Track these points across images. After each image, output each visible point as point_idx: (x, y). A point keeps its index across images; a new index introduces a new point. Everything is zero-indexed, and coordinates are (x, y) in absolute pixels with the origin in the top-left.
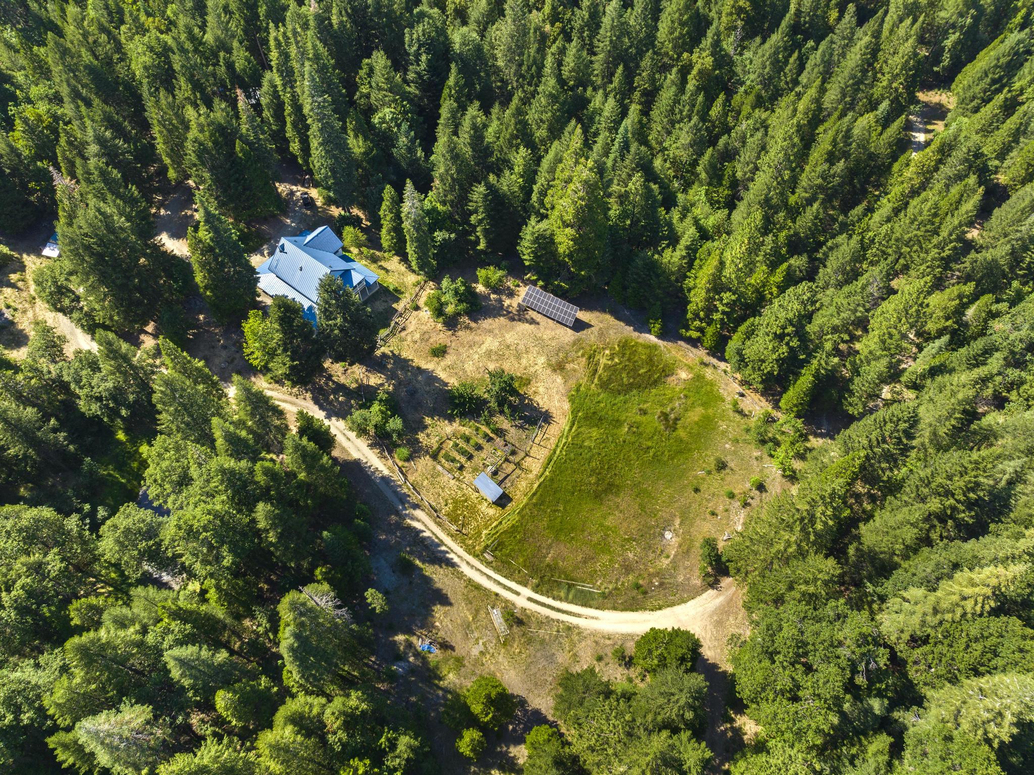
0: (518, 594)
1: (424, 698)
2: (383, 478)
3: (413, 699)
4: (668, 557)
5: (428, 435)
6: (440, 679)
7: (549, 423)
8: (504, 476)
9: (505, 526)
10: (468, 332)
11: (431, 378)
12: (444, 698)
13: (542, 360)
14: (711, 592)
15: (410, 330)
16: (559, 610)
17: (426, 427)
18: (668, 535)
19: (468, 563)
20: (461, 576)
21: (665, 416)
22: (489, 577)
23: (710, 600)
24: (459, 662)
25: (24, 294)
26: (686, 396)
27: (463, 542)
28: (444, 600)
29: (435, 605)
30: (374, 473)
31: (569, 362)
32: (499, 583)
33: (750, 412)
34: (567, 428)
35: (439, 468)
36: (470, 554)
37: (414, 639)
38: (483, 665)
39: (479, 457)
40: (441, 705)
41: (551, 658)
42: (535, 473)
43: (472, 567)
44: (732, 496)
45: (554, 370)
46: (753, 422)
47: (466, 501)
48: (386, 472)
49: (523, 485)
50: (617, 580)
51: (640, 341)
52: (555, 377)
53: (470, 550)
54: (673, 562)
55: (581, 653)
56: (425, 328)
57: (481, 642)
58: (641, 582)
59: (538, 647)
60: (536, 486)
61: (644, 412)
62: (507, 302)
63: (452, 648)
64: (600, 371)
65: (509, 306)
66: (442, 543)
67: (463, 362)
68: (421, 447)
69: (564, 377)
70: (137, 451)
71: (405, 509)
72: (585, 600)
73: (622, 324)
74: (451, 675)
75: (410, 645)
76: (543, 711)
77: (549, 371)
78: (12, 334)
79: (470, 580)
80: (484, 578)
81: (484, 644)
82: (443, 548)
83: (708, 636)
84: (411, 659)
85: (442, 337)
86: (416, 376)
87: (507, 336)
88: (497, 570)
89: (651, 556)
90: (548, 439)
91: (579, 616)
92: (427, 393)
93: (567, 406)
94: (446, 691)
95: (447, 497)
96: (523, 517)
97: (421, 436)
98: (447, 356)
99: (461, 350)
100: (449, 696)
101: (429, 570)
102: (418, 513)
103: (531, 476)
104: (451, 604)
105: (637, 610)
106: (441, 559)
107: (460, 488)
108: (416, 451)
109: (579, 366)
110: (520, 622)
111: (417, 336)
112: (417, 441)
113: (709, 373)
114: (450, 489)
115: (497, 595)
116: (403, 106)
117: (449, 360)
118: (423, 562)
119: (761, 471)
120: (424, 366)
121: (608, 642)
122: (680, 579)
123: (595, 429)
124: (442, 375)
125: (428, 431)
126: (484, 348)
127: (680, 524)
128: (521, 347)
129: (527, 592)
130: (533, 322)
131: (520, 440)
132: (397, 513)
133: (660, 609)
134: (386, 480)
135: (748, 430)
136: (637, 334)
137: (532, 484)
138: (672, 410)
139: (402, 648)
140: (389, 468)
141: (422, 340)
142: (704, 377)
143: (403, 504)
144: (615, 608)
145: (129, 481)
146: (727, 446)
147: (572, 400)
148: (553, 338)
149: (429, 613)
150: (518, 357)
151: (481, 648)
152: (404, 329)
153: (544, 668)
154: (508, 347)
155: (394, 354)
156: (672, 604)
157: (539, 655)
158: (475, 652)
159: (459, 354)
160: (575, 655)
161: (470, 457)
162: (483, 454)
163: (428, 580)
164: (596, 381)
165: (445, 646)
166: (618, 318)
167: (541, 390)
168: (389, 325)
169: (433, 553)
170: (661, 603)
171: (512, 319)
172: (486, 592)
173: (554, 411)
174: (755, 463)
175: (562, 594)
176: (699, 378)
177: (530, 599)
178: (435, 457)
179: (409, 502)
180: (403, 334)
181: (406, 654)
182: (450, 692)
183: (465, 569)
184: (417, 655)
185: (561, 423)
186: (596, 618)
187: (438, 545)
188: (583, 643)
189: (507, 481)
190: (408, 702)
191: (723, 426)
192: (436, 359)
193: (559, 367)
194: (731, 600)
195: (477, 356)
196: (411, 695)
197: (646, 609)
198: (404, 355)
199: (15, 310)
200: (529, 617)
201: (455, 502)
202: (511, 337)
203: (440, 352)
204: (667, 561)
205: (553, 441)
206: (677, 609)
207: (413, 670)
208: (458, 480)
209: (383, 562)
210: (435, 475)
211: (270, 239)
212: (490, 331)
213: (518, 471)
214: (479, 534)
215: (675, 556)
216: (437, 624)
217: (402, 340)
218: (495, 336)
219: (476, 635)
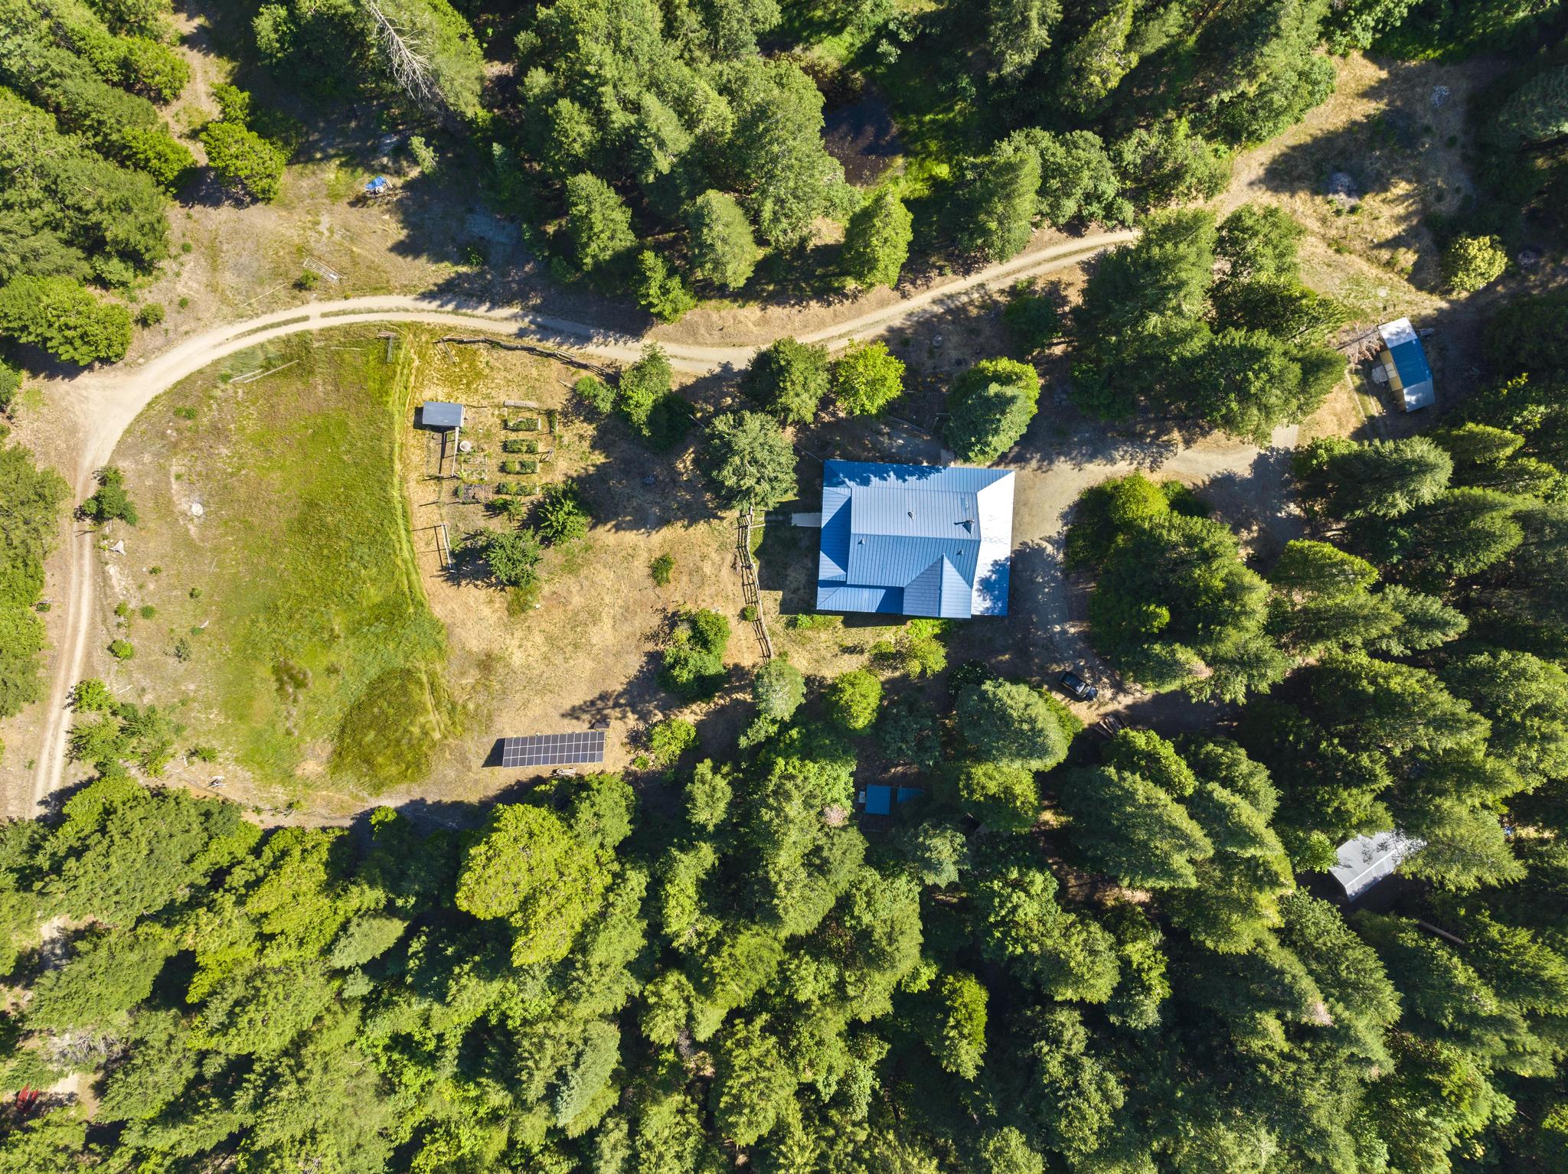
0: (324, 315)
1: (343, 132)
2: (588, 339)
3: (353, 124)
4: (178, 477)
5: (581, 437)
6: (341, 165)
7: (443, 569)
8: (447, 452)
9: (396, 388)
10: (648, 631)
11: (643, 522)
12: (322, 150)
13: (517, 659)
14: (103, 463)
15: (726, 571)
16: (265, 328)
17: (593, 447)
18: (197, 509)
19: (407, 310)
20: (405, 290)
21: (300, 684)
22: (370, 311)
23: (98, 453)
24: (334, 196)
25: (1358, 245)
26: (288, 733)
27: (432, 332)
28: (401, 249)
29: (408, 236)
30: (606, 337)
31: (477, 682)
32: (353, 312)
33: (191, 763)
34: (414, 577)
35: (533, 404)
36: (413, 324)
37: (399, 182)
38: (308, 213)
39: (497, 456)
40: (320, 140)
41: (239, 269)
42: (413, 484)
43: (398, 310)
44: (147, 612)
45: (488, 656)
46: (179, 748)
47: (468, 385)
48: (591, 349)
49: (416, 456)
50: (220, 410)
51: (403, 787)
52: (483, 646)
53: (415, 328)
54: (167, 475)
55: (211, 296)
56: (708, 590)
57: (327, 233)
58: (189, 423)
59: (261, 273)
60: (398, 466)
61: (332, 670)
62: (632, 720)
63: (352, 204)
64: (428, 698)
65: (624, 717)
66: (455, 312)
67: (620, 578)
68: (578, 415)
69: (470, 652)
70: (949, 161)
71: (531, 322)
72: (242, 359)
73: (447, 799)
74: (332, 176)
75: (398, 172)
76: (211, 210)
77: (496, 648)
78: (1299, 178)
79: (390, 293)
80: (375, 307)
81: (321, 234)
82: (450, 307)
83: (77, 407)
84: (385, 160)
85: (678, 595)
86: (665, 509)
87: (590, 664)
88: (366, 326)
89: (199, 467)
90: (428, 544)
91: (238, 337)
92: (630, 498)
93: (438, 611)
94: (327, 158)
95: (495, 374)
96: (384, 413)
97: (589, 430)
98: (648, 571)
99: (637, 594)
100: (318, 155)
101: (446, 270)
102: (513, 327)
103: (414, 476)
104: (392, 249)
105: (175, 386)
106: (444, 292)
107: (487, 396)
108: (580, 405)
109: (460, 683)
110: (300, 286)
111: (708, 569)
112: (588, 420)
113: (281, 794)
114: (498, 387)
115: (346, 298)
116: (1016, 941)
117: (640, 568)
118: (459, 275)
119: (130, 674)
120: (666, 532)
121: (185, 328)
122: (147, 458)
123: (378, 599)
124: (630, 537)
125: (586, 444)
126: (607, 623)
127: (187, 530)
128: (558, 659)
129: (315, 325)
130: (573, 713)
131: (464, 517)
132: (536, 310)
133: (149, 404)
134: (584, 339)
135: (178, 730)
136: (417, 796)
137: (405, 465)
138: (295, 701)
139: (405, 164)
140: (591, 356)
141: (698, 569)
142: (282, 782)
143: (539, 326)
144: (200, 372)
145: (921, 123)
146: (192, 687)
147: (437, 626)
148: (525, 705)
149: (406, 223)
150: (550, 640)
151: (323, 228)
152: (734, 566)
153: (239, 255)
154: (576, 646)
155: (716, 517)
156: (138, 420)
157: (255, 265)
158: (325, 220)
159: (633, 585)
160: (215, 291)
161: (506, 447)
162: (494, 463)
163: (438, 257)
164: (424, 679)
165: (360, 201)
166: (457, 805)
167: (486, 611)
168: (758, 554)
169: (455, 295)
170: (152, 412)
171: (603, 697)
172: (360, 290)
173: (447, 589)
174: (144, 684)
175: (271, 348)
176: (288, 777)
177: (306, 319)
178: (550, 414)
179: (534, 332)
180: (730, 558)
181: (396, 160)
182: (321, 160)
183: (407, 301)
184: (384, 169)
185: (429, 582)
186: (215, 347)
187: (458, 307)
188: (214, 309)
189: (439, 448)
190: (356, 117)
191: (216, 716)
192: (658, 555)
193: (487, 663)
194: (75, 469)
195: (607, 599)
196: (358, 126)
197: (165, 393)
198: (702, 527)
199: (1338, 213)
200: (294, 298)
201: (479, 375)
202: (584, 665)
203: (660, 569)
204: (175, 469)
205: (420, 546)
206: (129, 418)
207: (375, 151)
208: (498, 406)
209: (502, 239)
210: (532, 391)
211: (1066, 576)
212: (617, 655)
213: (434, 471)
214: (422, 356)
215: (168, 483)
216: (387, 217)
217: (722, 547)
218: (606, 650)
219: (337, 237)
